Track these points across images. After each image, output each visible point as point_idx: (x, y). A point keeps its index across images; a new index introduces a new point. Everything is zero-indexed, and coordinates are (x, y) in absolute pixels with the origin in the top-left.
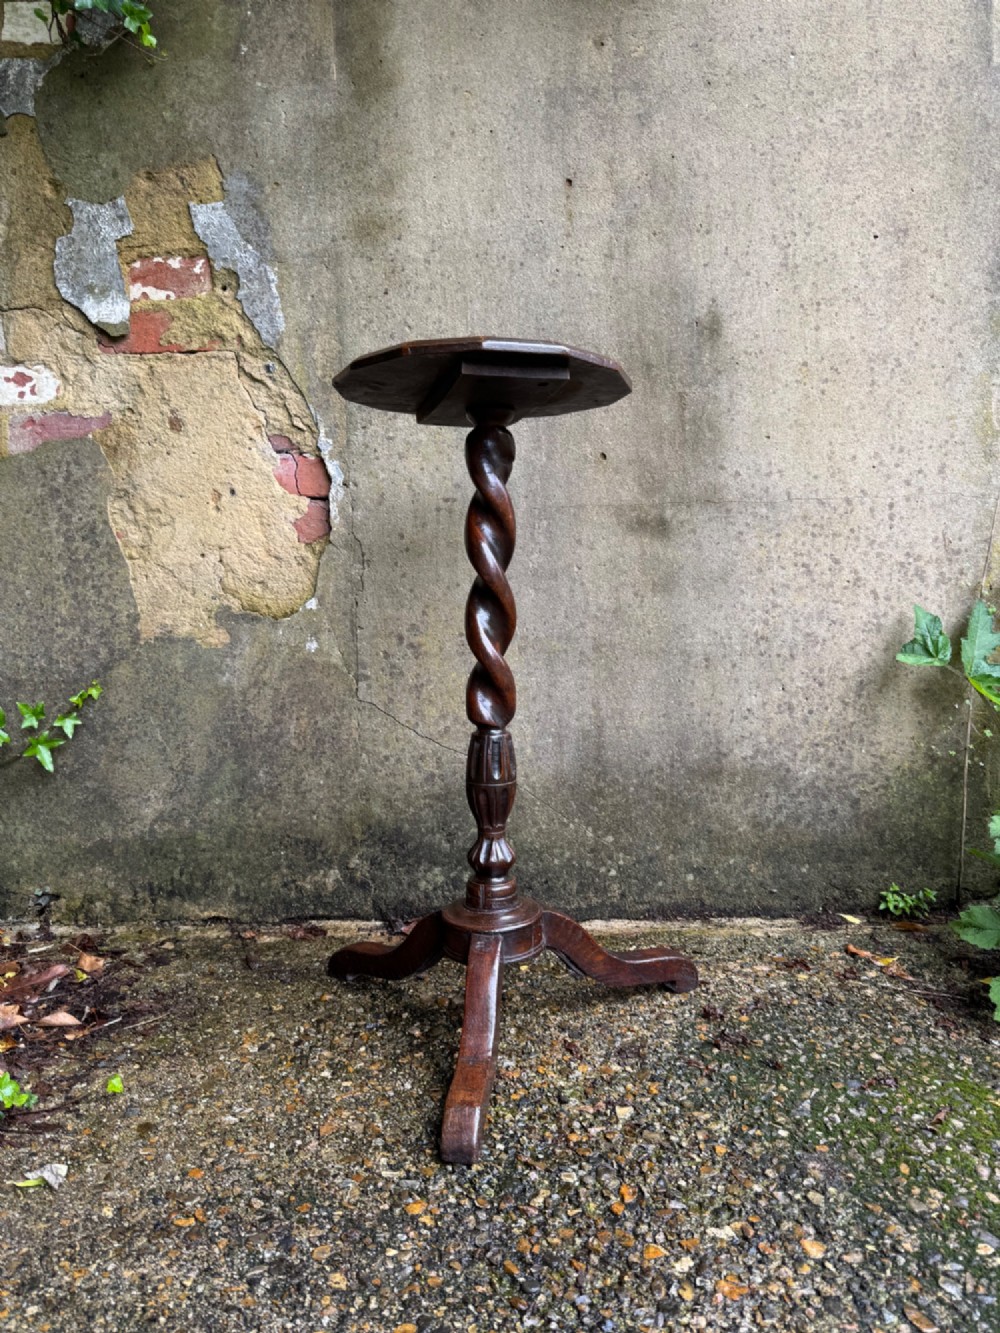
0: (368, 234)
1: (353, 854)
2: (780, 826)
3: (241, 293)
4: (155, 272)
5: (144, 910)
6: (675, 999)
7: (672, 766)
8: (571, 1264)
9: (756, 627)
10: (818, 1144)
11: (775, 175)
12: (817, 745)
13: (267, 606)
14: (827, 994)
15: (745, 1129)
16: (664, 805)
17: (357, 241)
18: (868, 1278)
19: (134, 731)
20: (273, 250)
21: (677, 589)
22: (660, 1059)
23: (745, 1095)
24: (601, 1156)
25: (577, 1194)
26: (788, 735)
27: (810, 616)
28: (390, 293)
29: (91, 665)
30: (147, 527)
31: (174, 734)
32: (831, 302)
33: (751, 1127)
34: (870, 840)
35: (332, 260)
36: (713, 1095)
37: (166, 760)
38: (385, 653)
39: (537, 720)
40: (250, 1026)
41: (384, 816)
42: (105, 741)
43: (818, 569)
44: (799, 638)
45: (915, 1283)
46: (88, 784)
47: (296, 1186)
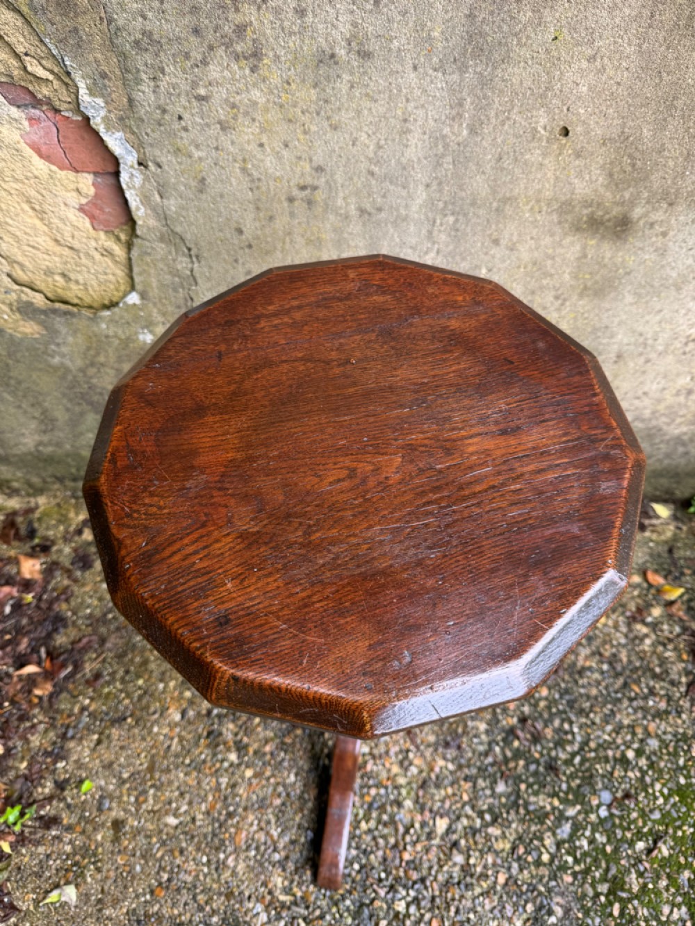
10: (567, 873)
13: (77, 297)
14: (614, 650)
15: (521, 851)
22: (474, 753)
26: (675, 409)
33: (526, 850)
36: (504, 806)
37: (25, 413)
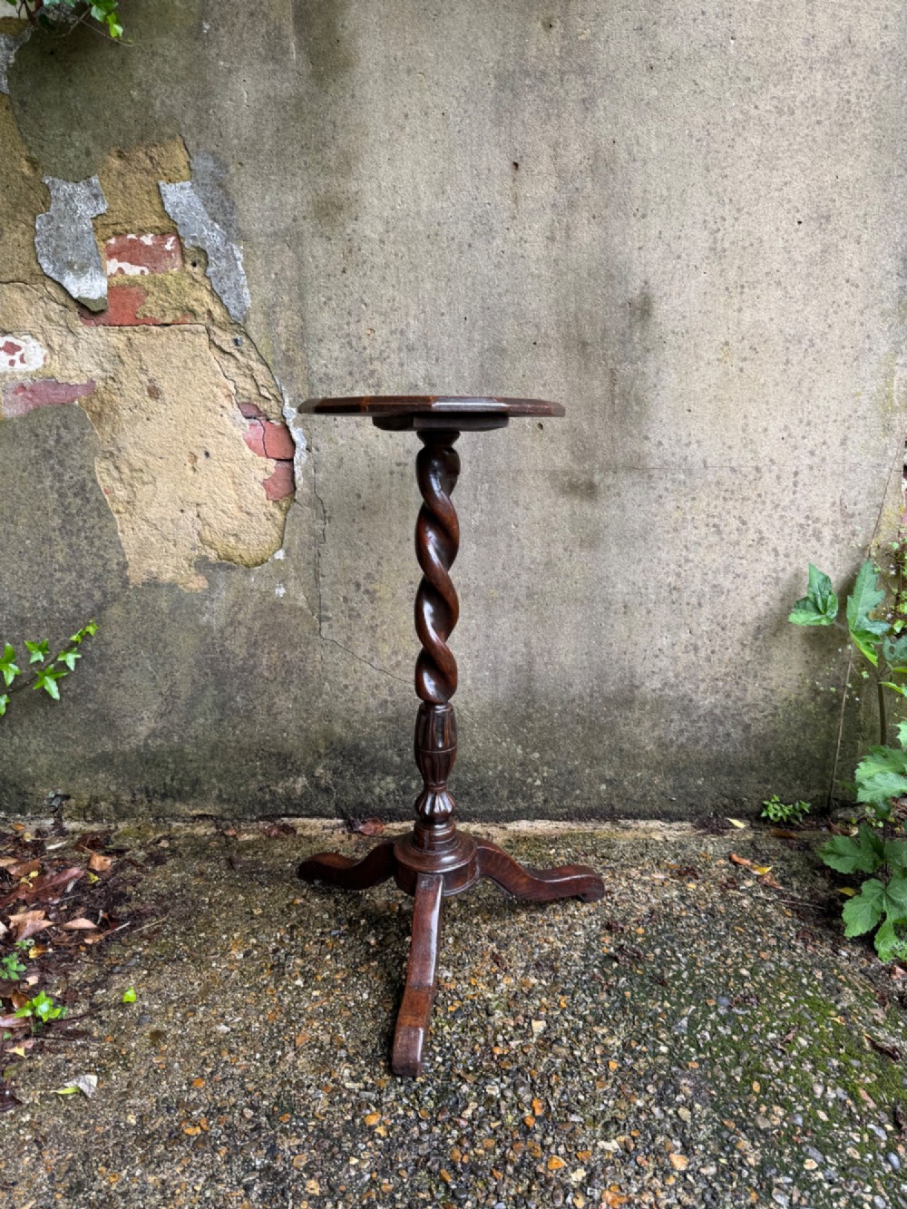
0: (327, 215)
1: (318, 764)
2: (682, 746)
3: (210, 270)
4: (130, 249)
5: (142, 809)
6: (585, 909)
7: (592, 696)
8: (492, 1174)
9: (670, 579)
10: (691, 1061)
11: (709, 161)
12: (717, 679)
13: (240, 556)
14: (710, 905)
15: (633, 1044)
16: (583, 728)
17: (317, 222)
18: (719, 1189)
19: (127, 663)
20: (239, 229)
21: (602, 545)
22: (569, 973)
23: (635, 1010)
24: (518, 1070)
25: (499, 1106)
26: (692, 671)
27: (718, 569)
28: (348, 272)
29: (88, 606)
30: (131, 485)
31: (163, 665)
32: (753, 285)
33: (639, 1043)
34: (757, 758)
35: (293, 239)
36: (609, 1010)
37: (155, 687)
38: (344, 598)
39: (477, 656)
40: (236, 931)
41: (344, 735)
42: (102, 670)
43: (727, 530)
44: (707, 589)
45: (754, 1194)
46: (90, 706)
47: (278, 1097)
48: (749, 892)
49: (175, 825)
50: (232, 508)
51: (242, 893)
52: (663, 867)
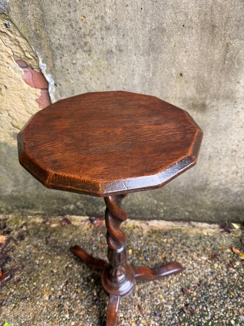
1: (78, 202)
2: (222, 203)
5: (16, 211)
7: (188, 187)
9: (233, 147)
14: (222, 278)
16: (182, 196)
26: (233, 180)
37: (10, 177)
48: (238, 269)
49: (29, 217)
50: (24, 112)
51: (50, 258)
52: (206, 252)
